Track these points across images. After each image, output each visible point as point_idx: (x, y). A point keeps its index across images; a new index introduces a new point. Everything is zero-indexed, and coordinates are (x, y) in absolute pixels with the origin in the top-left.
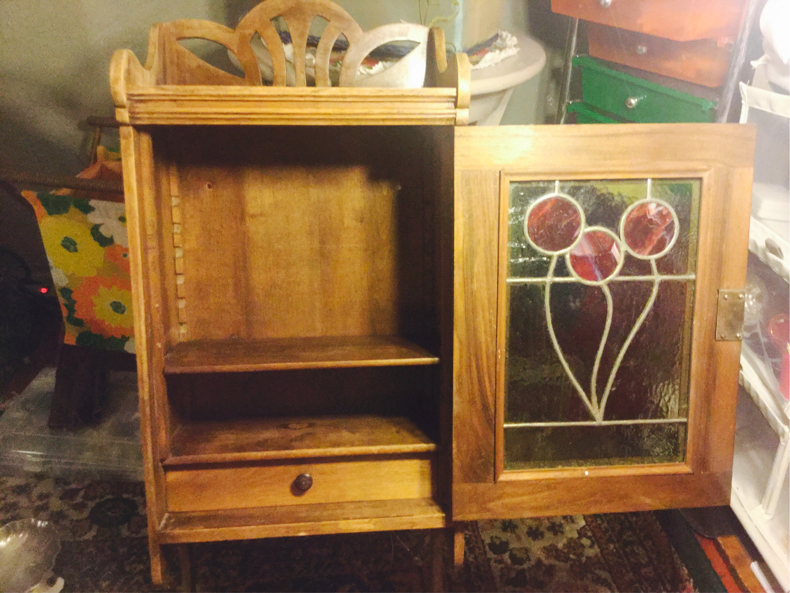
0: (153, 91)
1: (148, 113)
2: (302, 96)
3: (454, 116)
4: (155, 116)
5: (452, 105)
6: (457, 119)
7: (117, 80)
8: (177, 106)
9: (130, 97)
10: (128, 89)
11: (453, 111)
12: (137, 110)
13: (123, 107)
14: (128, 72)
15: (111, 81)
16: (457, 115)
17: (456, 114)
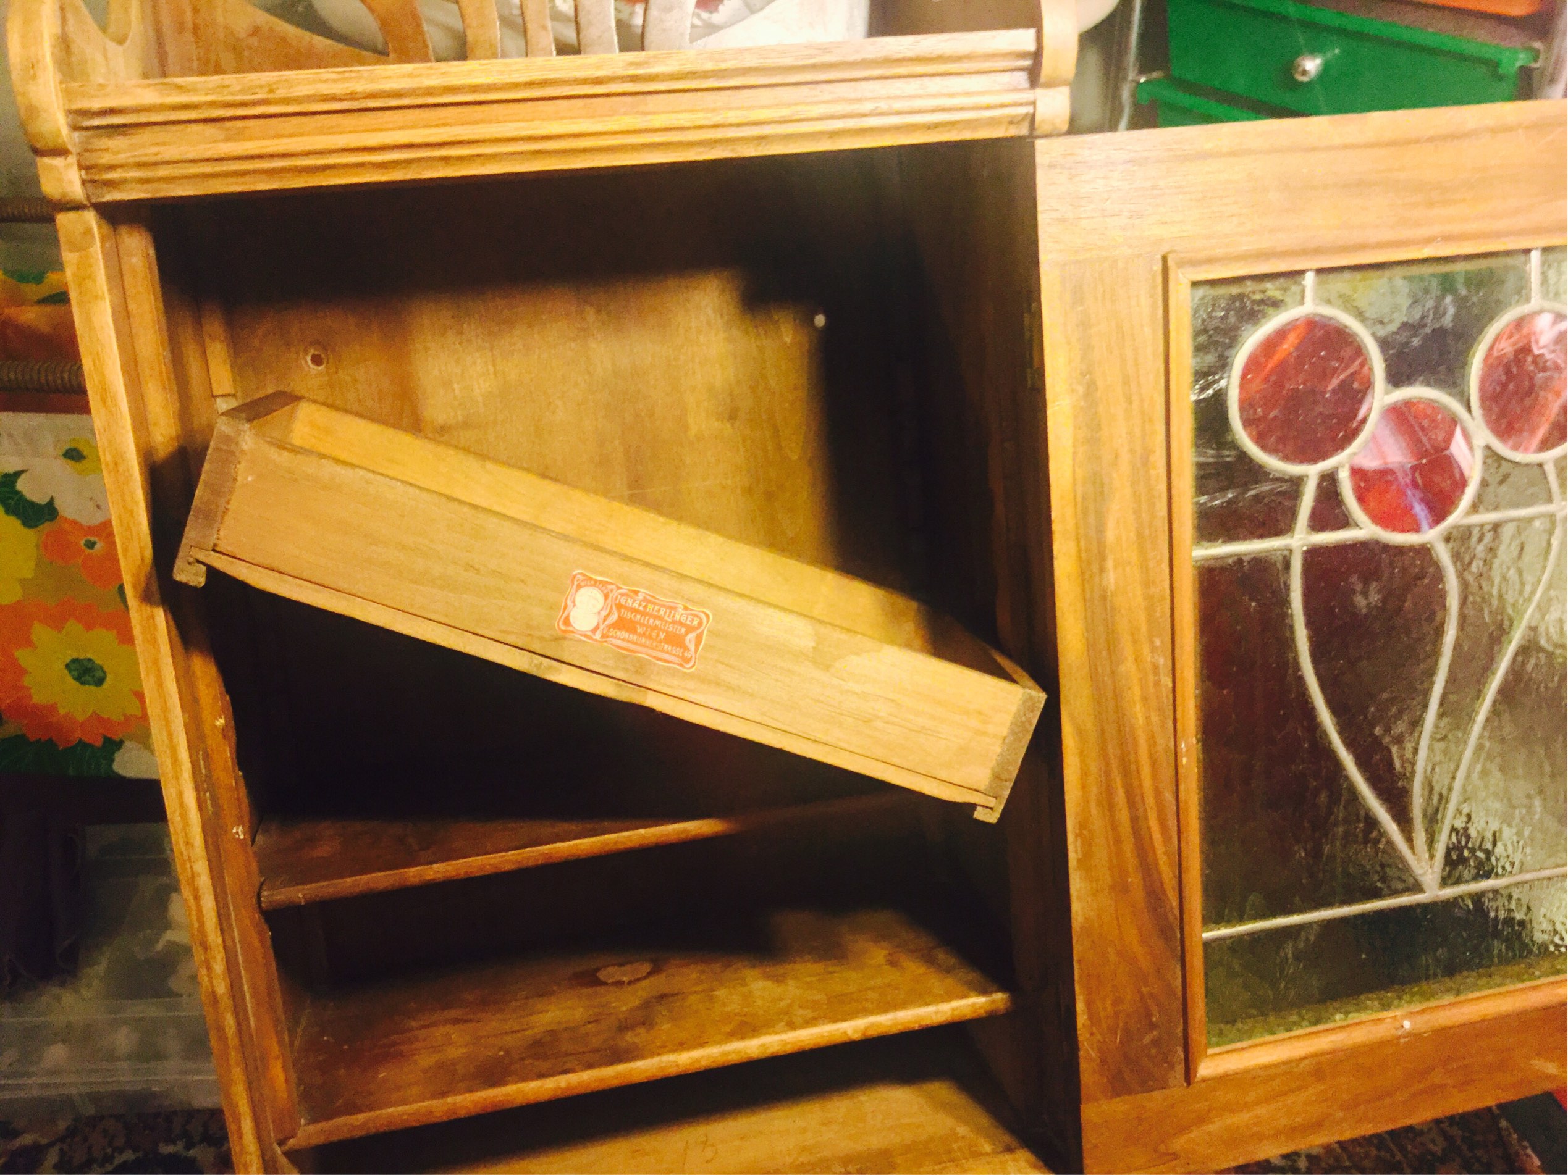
0: (149, 96)
1: (140, 165)
2: (598, 81)
3: (1030, 109)
4: (162, 172)
5: (1022, 78)
6: (1038, 118)
7: (32, 67)
8: (227, 140)
9: (79, 117)
10: (68, 94)
11: (1029, 96)
12: (106, 159)
13: (60, 152)
14: (64, 43)
15: (15, 75)
16: (1038, 104)
17: (1034, 103)
